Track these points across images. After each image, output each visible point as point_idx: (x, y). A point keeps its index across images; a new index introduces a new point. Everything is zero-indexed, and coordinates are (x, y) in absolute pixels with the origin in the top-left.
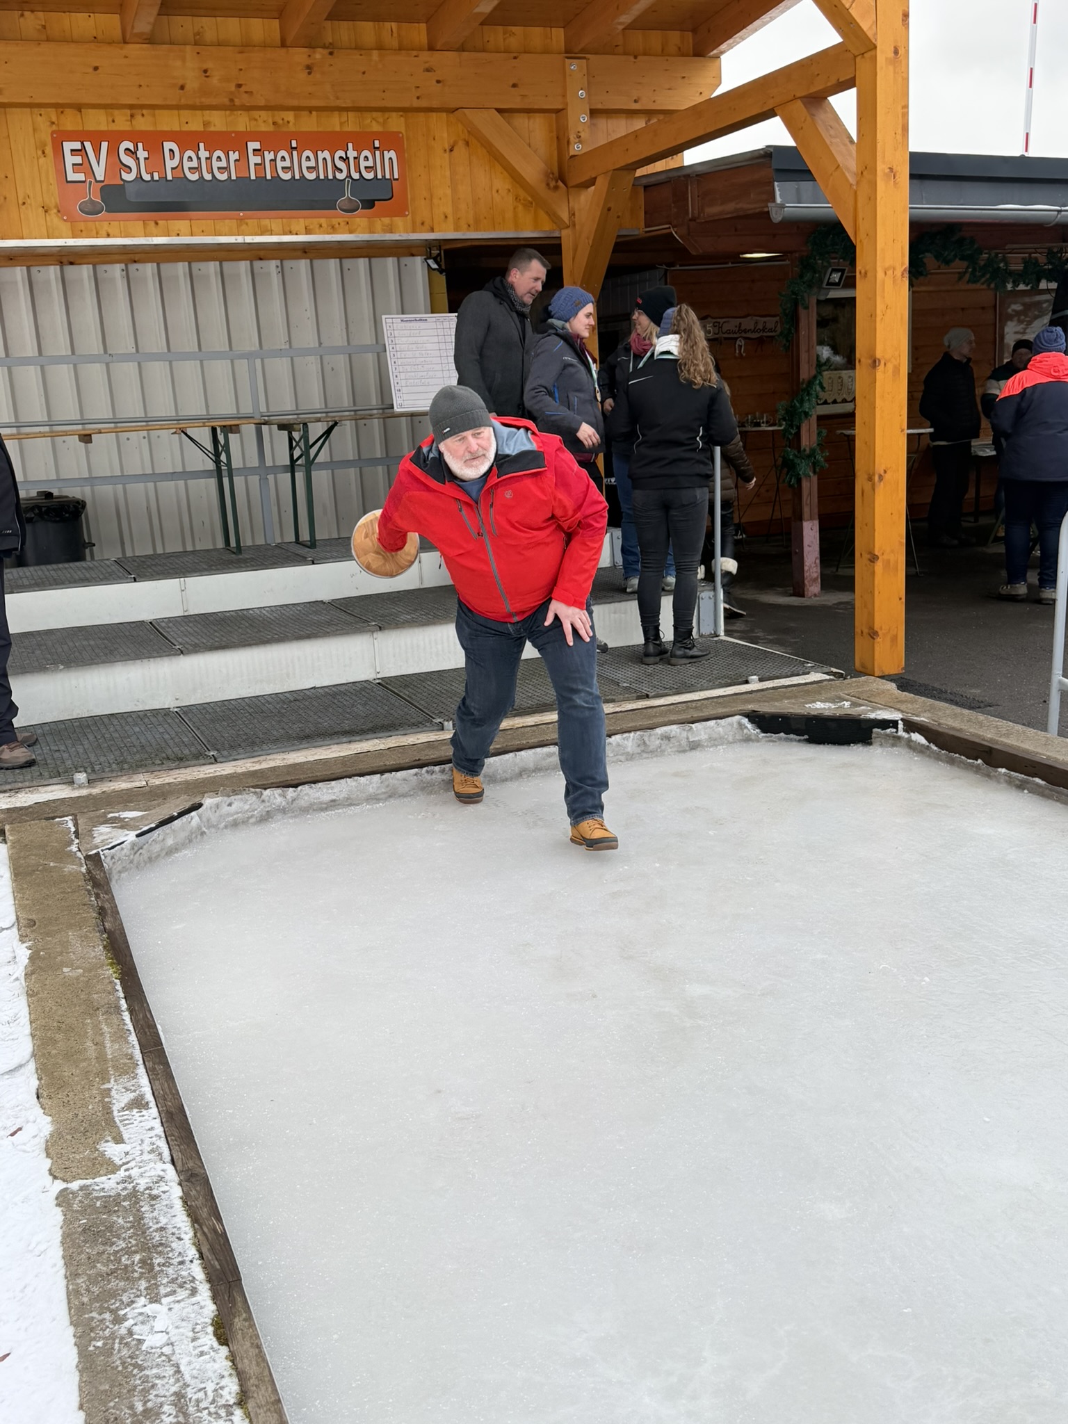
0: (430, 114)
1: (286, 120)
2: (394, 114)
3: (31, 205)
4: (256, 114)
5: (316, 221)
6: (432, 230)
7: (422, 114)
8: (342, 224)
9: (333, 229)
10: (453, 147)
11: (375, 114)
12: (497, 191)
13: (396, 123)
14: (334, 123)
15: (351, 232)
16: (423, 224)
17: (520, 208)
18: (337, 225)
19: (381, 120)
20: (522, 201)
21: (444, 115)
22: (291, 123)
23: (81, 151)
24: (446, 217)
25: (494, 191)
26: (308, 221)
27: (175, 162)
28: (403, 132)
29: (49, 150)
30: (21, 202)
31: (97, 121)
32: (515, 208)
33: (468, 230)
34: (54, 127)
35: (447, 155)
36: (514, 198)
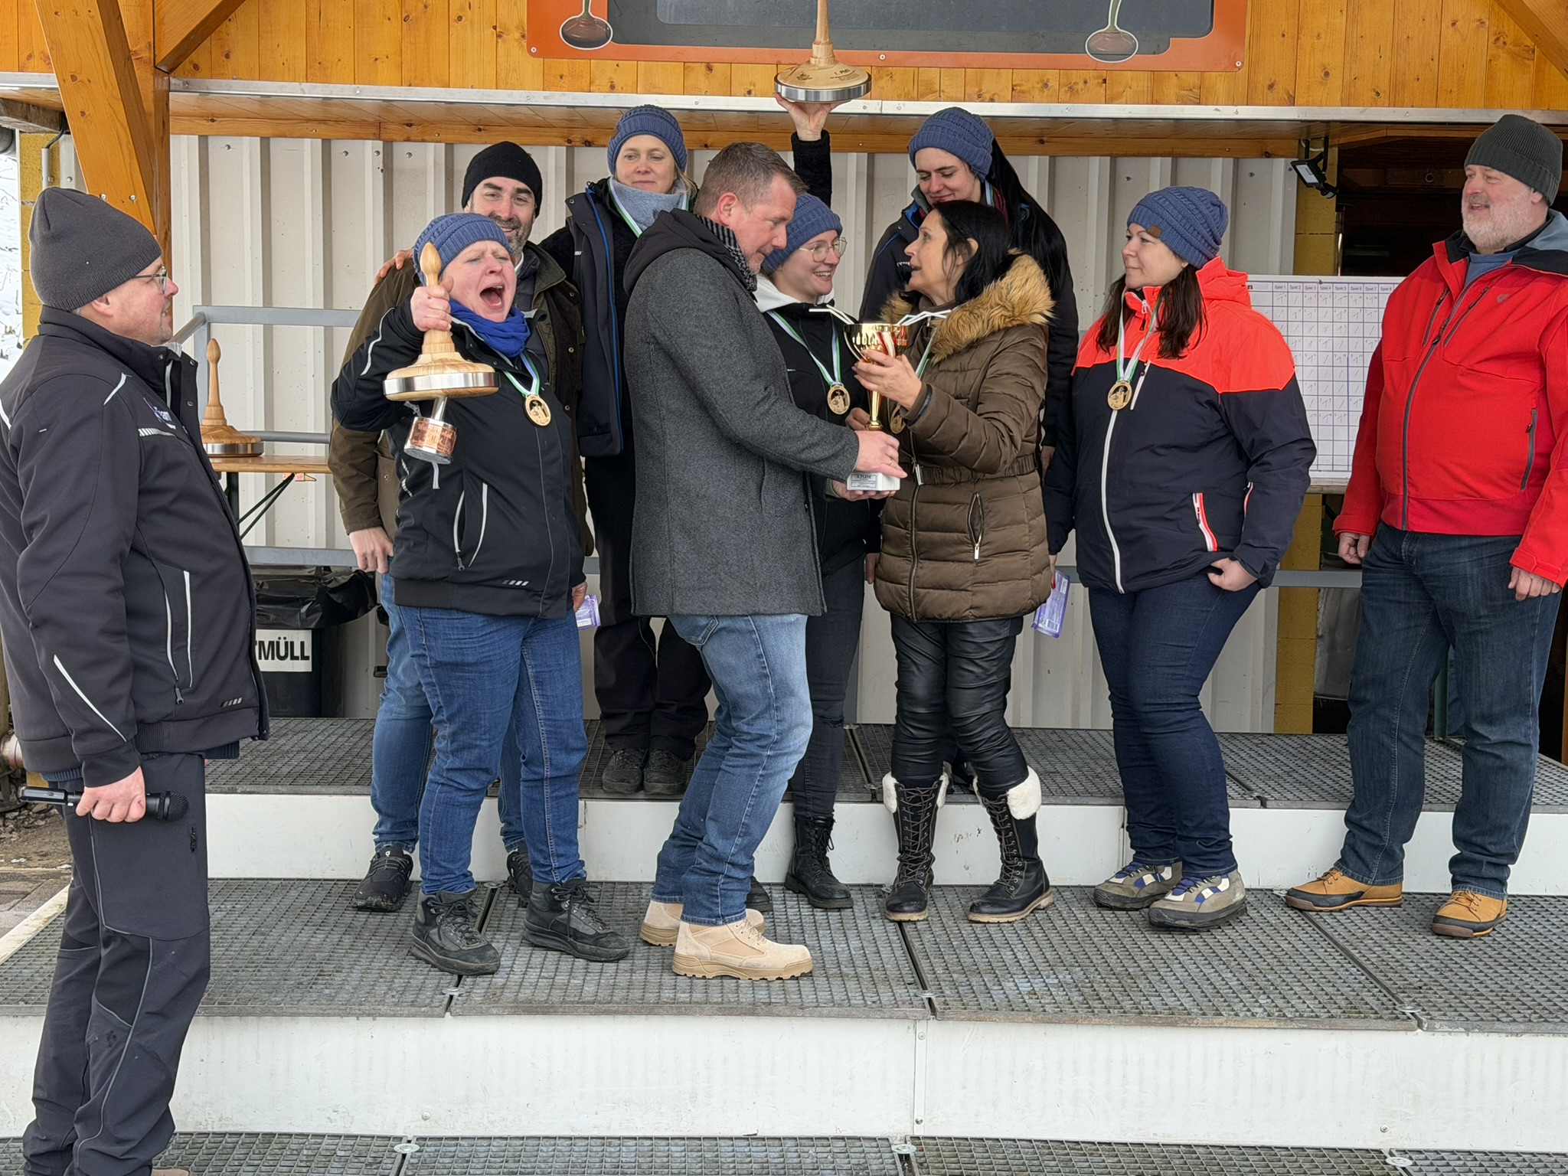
3: (472, 23)
5: (1035, 76)
6: (1291, 101)
8: (1092, 83)
9: (1073, 94)
12: (1454, 24)
15: (1109, 100)
16: (1271, 87)
17: (1504, 61)
18: (1080, 86)
20: (1511, 47)
24: (1327, 74)
25: (1447, 22)
26: (1020, 75)
30: (454, 15)
32: (1489, 61)
33: (1374, 104)
36: (1492, 39)
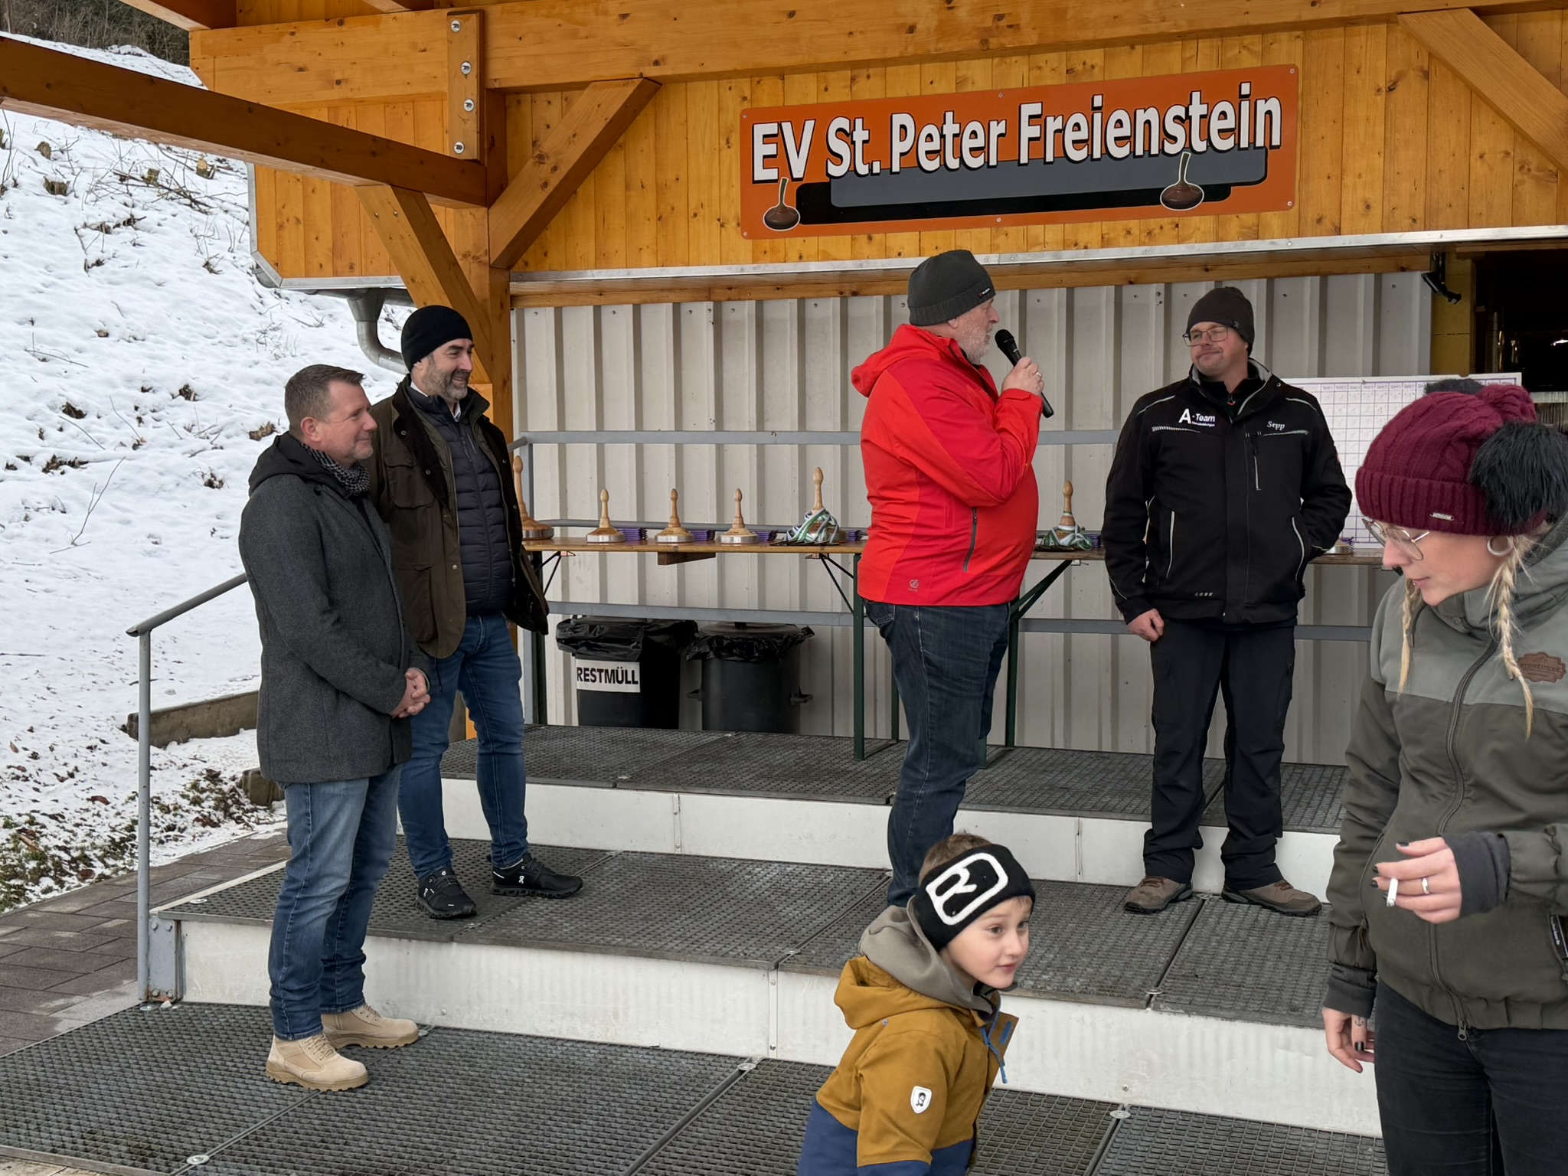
0: (1356, 28)
1: (1089, 64)
2: (1284, 36)
3: (704, 218)
4: (1041, 59)
6: (1338, 231)
7: (1340, 30)
8: (1167, 228)
9: (1151, 238)
10: (1395, 83)
11: (1248, 39)
12: (1481, 157)
13: (1287, 51)
14: (1172, 61)
15: (1181, 240)
16: (1319, 221)
17: (1529, 185)
18: (1157, 231)
19: (1258, 48)
20: (1534, 171)
21: (1383, 27)
22: (1097, 69)
23: (777, 138)
24: (1368, 207)
25: (1475, 155)
26: (1106, 226)
27: (906, 146)
28: (1299, 65)
29: (735, 139)
30: (691, 214)
31: (804, 91)
32: (1515, 187)
33: (1412, 229)
34: (746, 105)
35: (1380, 99)
36: (1517, 167)
